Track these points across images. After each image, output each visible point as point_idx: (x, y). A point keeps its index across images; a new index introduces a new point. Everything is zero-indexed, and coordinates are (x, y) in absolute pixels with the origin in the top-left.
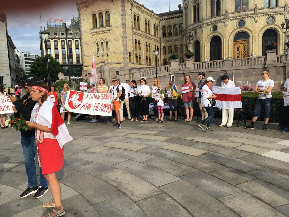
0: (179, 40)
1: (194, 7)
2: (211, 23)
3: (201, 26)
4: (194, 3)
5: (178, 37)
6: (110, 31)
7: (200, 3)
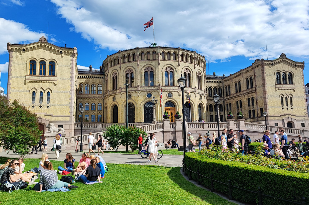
0: (97, 98)
1: (127, 74)
2: (146, 91)
3: (136, 91)
4: (126, 71)
5: (96, 96)
6: (54, 82)
7: (134, 73)
